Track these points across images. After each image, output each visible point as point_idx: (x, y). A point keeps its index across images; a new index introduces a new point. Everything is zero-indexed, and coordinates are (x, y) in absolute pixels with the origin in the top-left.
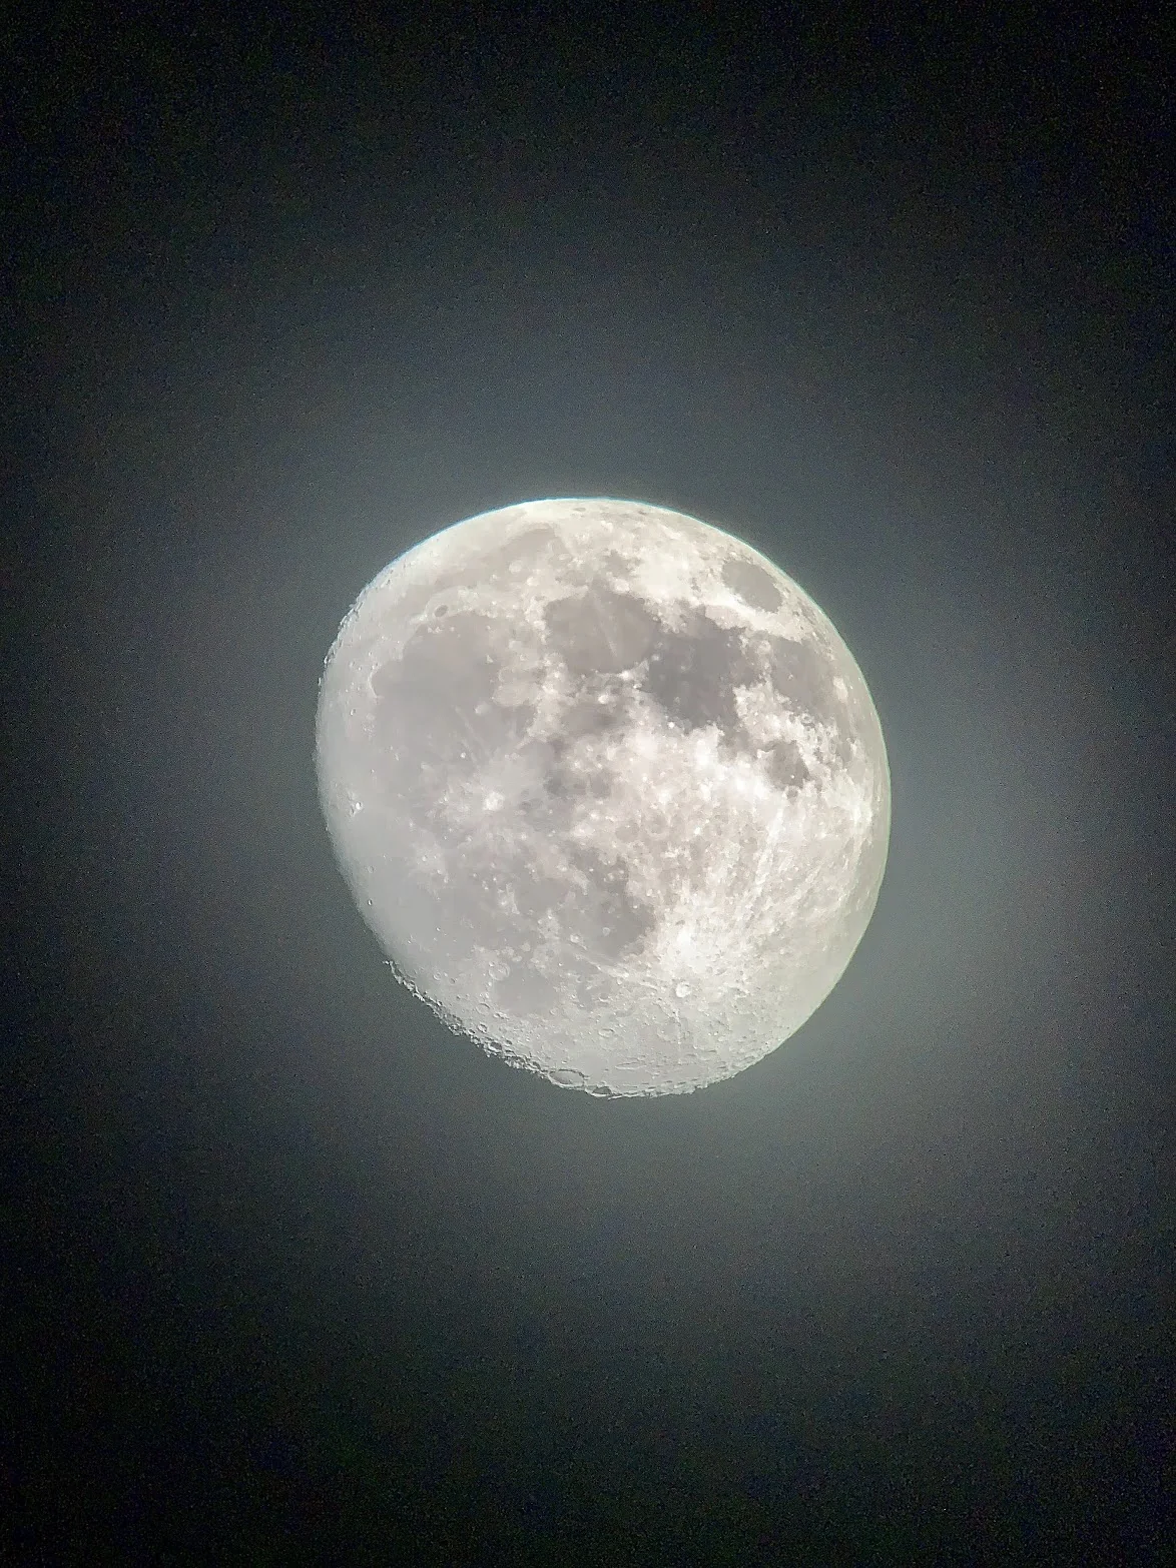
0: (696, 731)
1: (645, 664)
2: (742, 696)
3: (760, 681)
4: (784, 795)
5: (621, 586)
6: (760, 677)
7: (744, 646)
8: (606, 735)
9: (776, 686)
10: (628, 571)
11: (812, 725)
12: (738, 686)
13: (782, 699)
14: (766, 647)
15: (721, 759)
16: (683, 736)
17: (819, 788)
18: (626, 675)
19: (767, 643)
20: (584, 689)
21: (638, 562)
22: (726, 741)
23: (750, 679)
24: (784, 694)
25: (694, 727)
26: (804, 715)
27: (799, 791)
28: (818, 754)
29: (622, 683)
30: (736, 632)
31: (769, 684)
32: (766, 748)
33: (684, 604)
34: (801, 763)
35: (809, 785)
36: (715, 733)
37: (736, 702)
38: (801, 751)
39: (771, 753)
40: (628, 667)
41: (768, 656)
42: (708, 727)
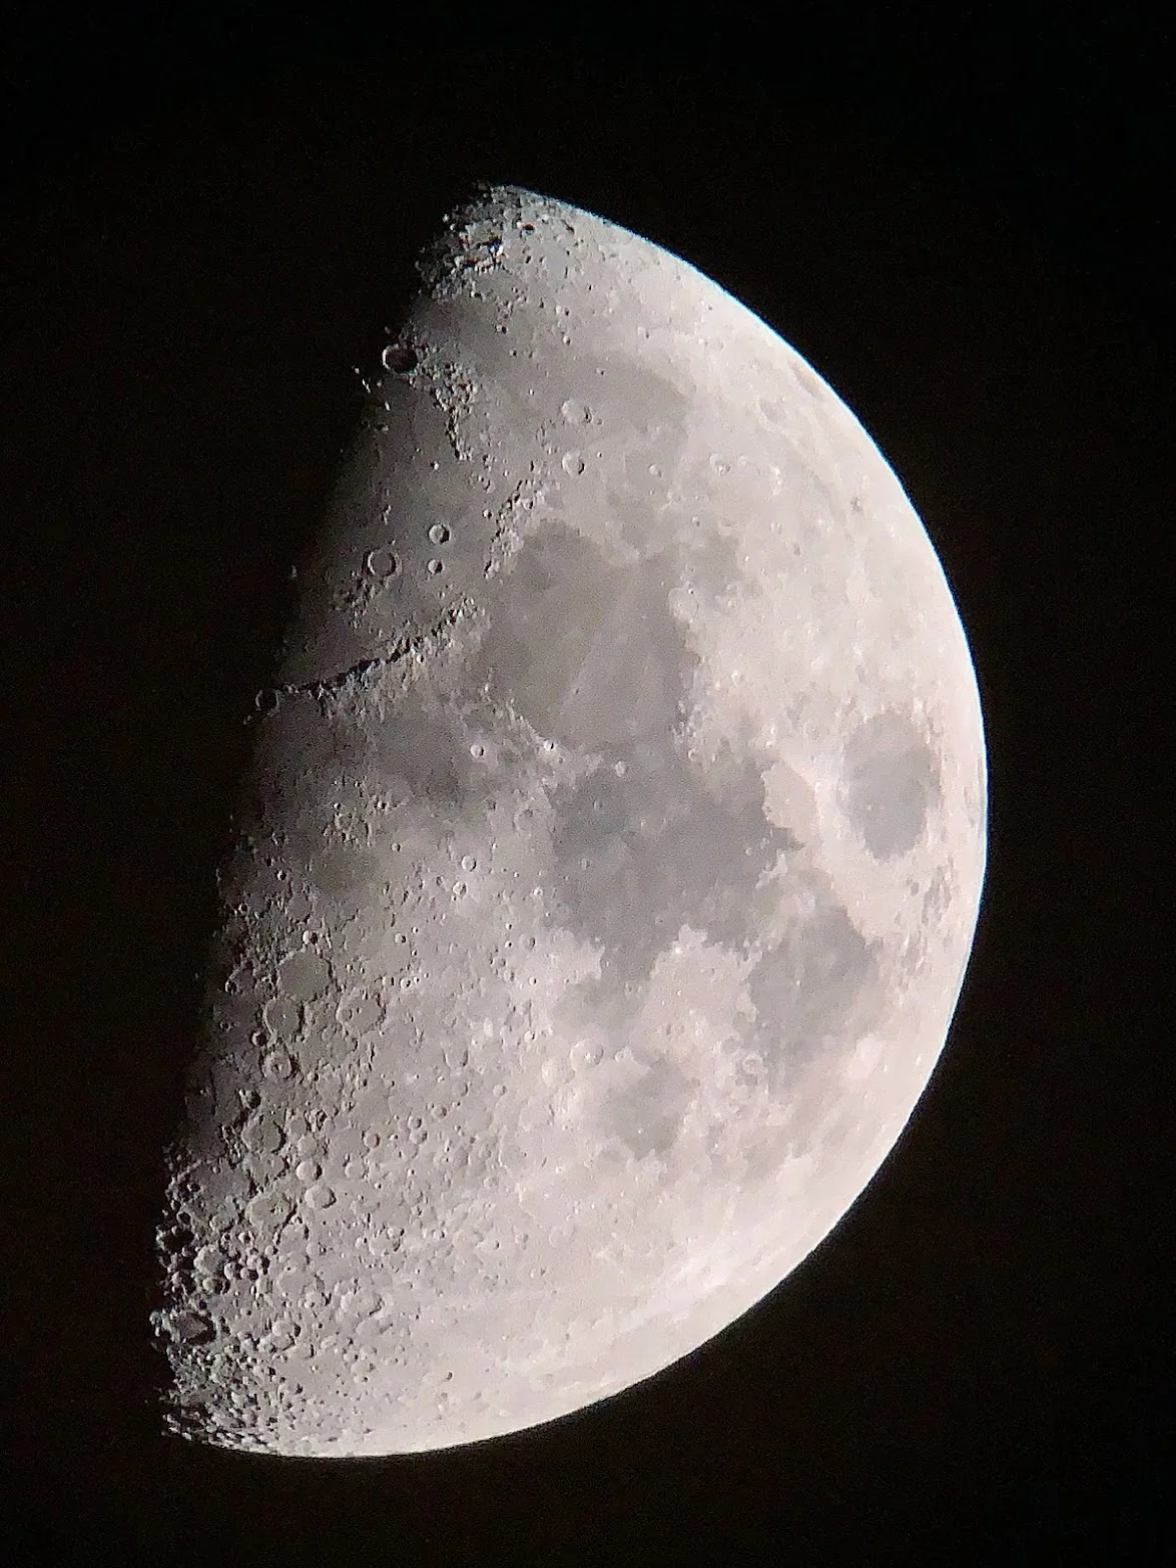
0: (564, 936)
1: (594, 763)
2: (687, 947)
3: (739, 948)
4: (599, 1148)
5: (684, 606)
6: (746, 944)
7: (772, 874)
8: (426, 809)
9: (756, 978)
10: (722, 591)
11: (752, 1081)
12: (696, 926)
13: (745, 1003)
14: (803, 906)
15: (558, 1012)
16: (536, 920)
17: (665, 1181)
18: (547, 749)
19: (812, 902)
20: (467, 710)
21: (753, 590)
22: (593, 994)
23: (729, 932)
24: (754, 997)
25: (565, 925)
26: (753, 1056)
27: (630, 1161)
28: (715, 1131)
29: (531, 753)
30: (785, 841)
31: (749, 966)
32: (640, 1055)
33: (748, 726)
34: (676, 1121)
35: (653, 1166)
36: (590, 963)
37: (668, 948)
38: (693, 1105)
39: (644, 1070)
40: (566, 741)
41: (793, 922)
42: (587, 944)
